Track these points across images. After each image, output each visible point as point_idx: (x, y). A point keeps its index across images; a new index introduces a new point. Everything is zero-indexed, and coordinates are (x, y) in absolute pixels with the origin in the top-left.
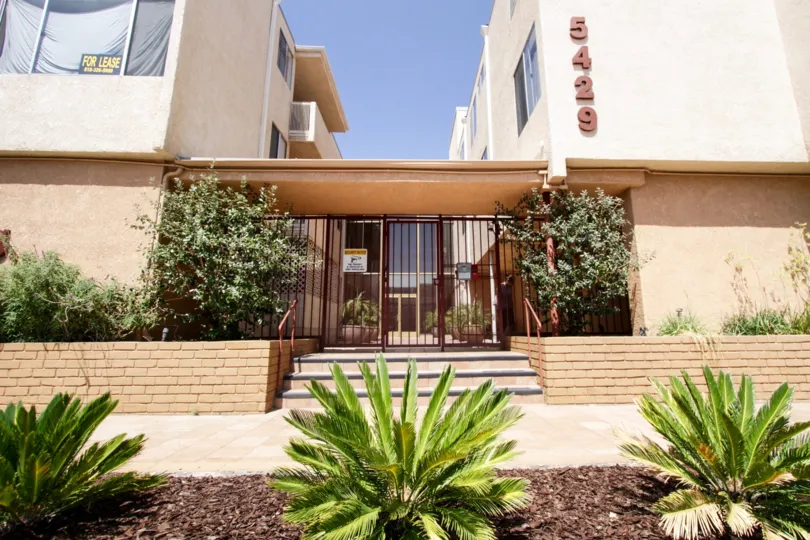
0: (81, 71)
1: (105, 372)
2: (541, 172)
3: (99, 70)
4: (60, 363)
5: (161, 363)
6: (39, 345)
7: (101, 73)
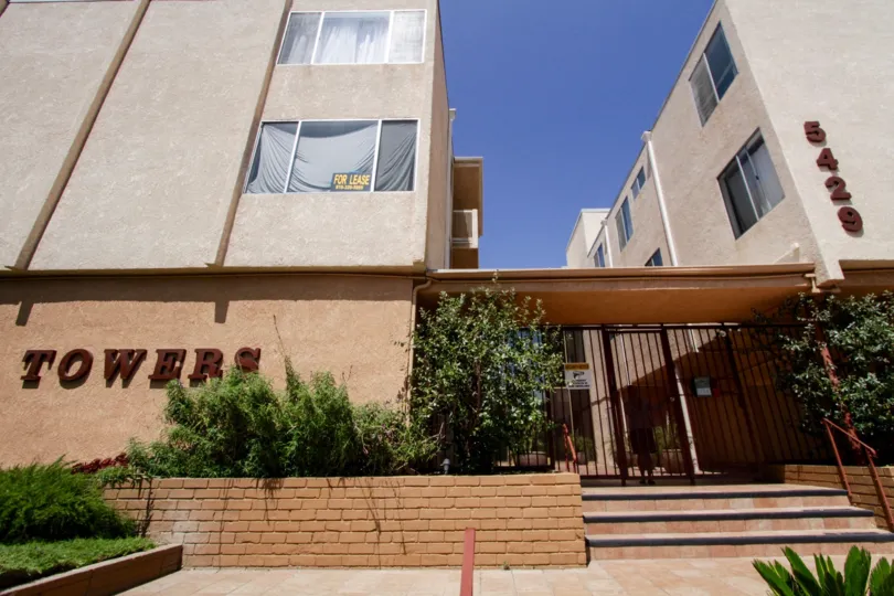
0: (332, 188)
1: (396, 514)
2: (808, 275)
3: (350, 187)
4: (346, 503)
5: (459, 502)
6: (322, 481)
7: (352, 190)
